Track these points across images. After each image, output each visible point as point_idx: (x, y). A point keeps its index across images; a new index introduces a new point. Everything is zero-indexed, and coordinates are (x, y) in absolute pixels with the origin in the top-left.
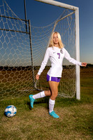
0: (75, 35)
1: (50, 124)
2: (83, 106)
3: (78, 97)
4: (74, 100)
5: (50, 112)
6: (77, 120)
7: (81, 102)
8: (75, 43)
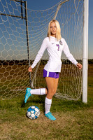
0: (83, 22)
1: (48, 132)
2: (90, 111)
3: (85, 100)
4: (80, 103)
5: (46, 113)
6: (82, 128)
7: (88, 106)
8: (83, 31)
